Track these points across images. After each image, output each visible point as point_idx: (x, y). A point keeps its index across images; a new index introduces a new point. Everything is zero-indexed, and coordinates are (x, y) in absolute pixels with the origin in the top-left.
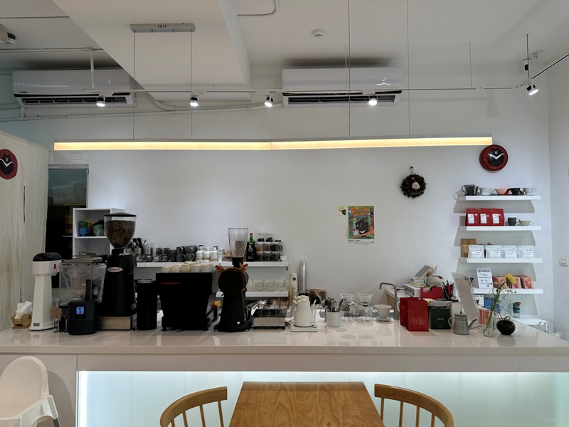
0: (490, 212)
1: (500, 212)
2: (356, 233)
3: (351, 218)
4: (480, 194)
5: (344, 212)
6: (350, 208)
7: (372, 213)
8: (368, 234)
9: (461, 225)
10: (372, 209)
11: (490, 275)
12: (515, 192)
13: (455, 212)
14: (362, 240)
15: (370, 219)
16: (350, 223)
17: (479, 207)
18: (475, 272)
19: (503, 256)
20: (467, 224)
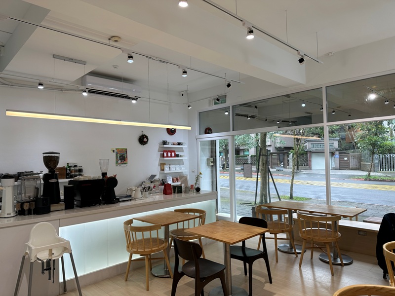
0: (171, 152)
1: (174, 152)
2: (119, 161)
3: (117, 154)
4: (168, 144)
5: (114, 151)
6: (117, 149)
7: (126, 152)
8: (125, 162)
9: (161, 157)
10: (126, 149)
11: (171, 177)
12: (179, 144)
13: (158, 152)
14: (122, 165)
15: (125, 155)
16: (117, 157)
17: (167, 150)
18: (166, 177)
19: (176, 169)
20: (163, 157)
